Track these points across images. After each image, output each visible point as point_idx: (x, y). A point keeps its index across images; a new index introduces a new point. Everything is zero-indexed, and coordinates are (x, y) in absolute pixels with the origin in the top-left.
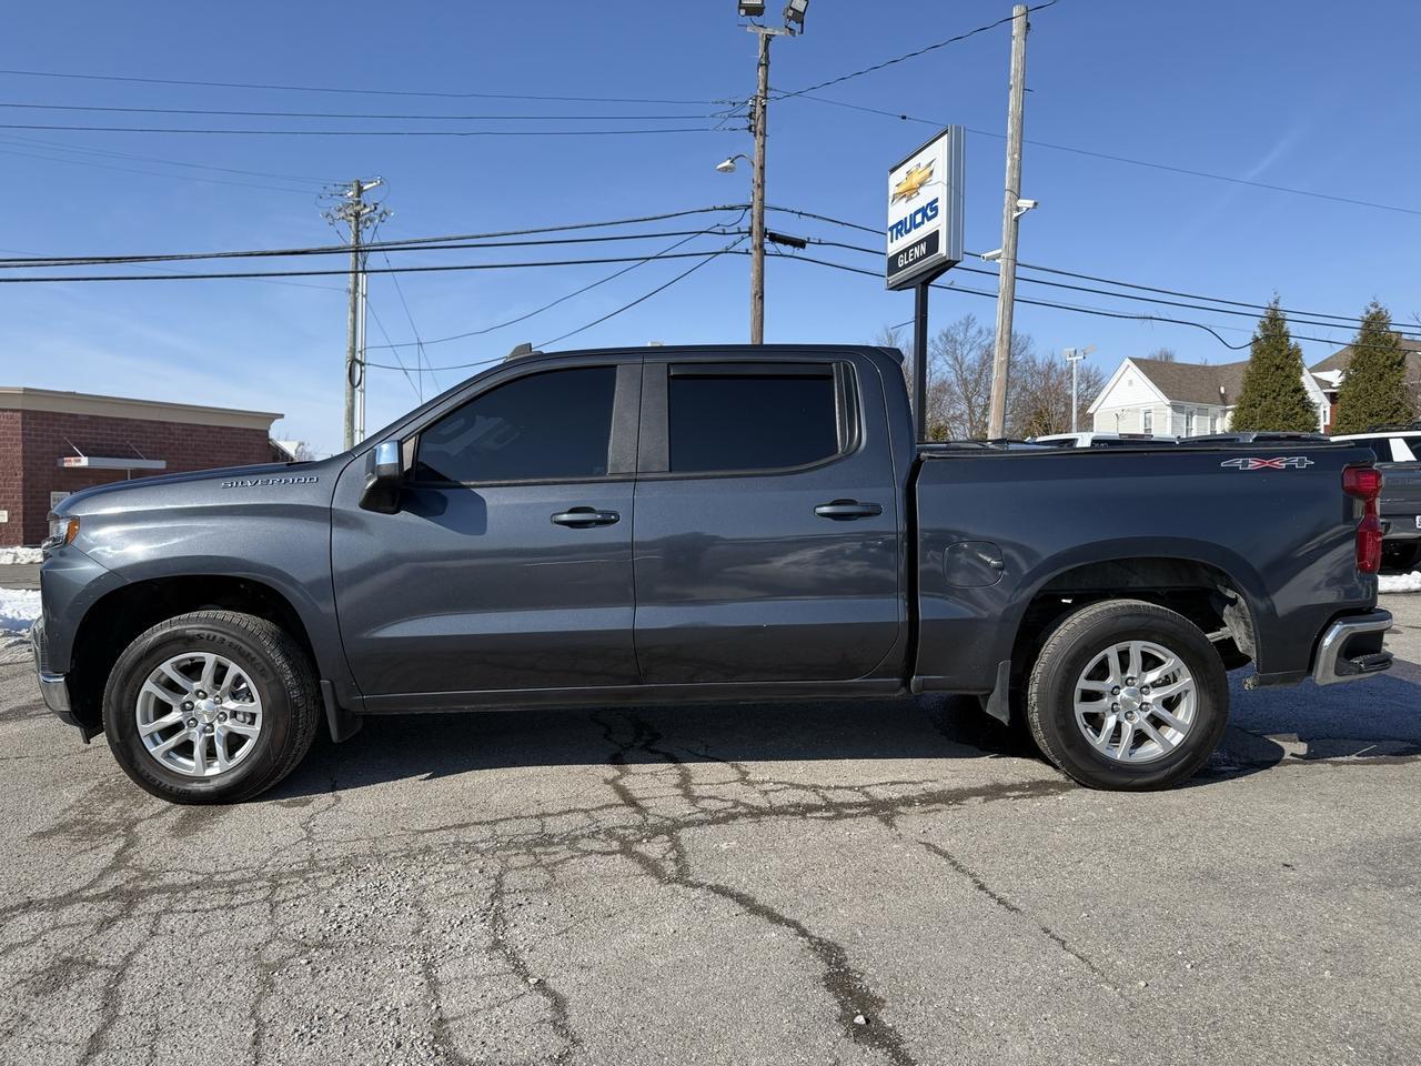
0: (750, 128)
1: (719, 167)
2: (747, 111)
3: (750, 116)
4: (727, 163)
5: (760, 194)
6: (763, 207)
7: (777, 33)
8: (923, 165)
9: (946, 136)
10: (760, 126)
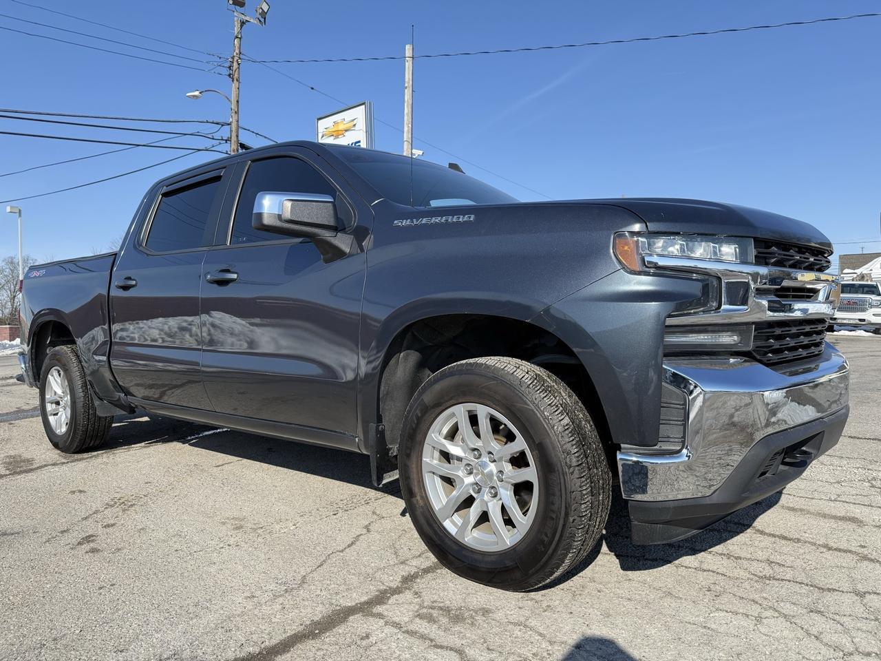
0: (229, 75)
1: (188, 94)
2: (228, 64)
3: (230, 67)
4: (197, 93)
5: (236, 118)
6: (238, 127)
7: (252, 20)
8: (347, 119)
9: (364, 106)
10: (236, 76)
